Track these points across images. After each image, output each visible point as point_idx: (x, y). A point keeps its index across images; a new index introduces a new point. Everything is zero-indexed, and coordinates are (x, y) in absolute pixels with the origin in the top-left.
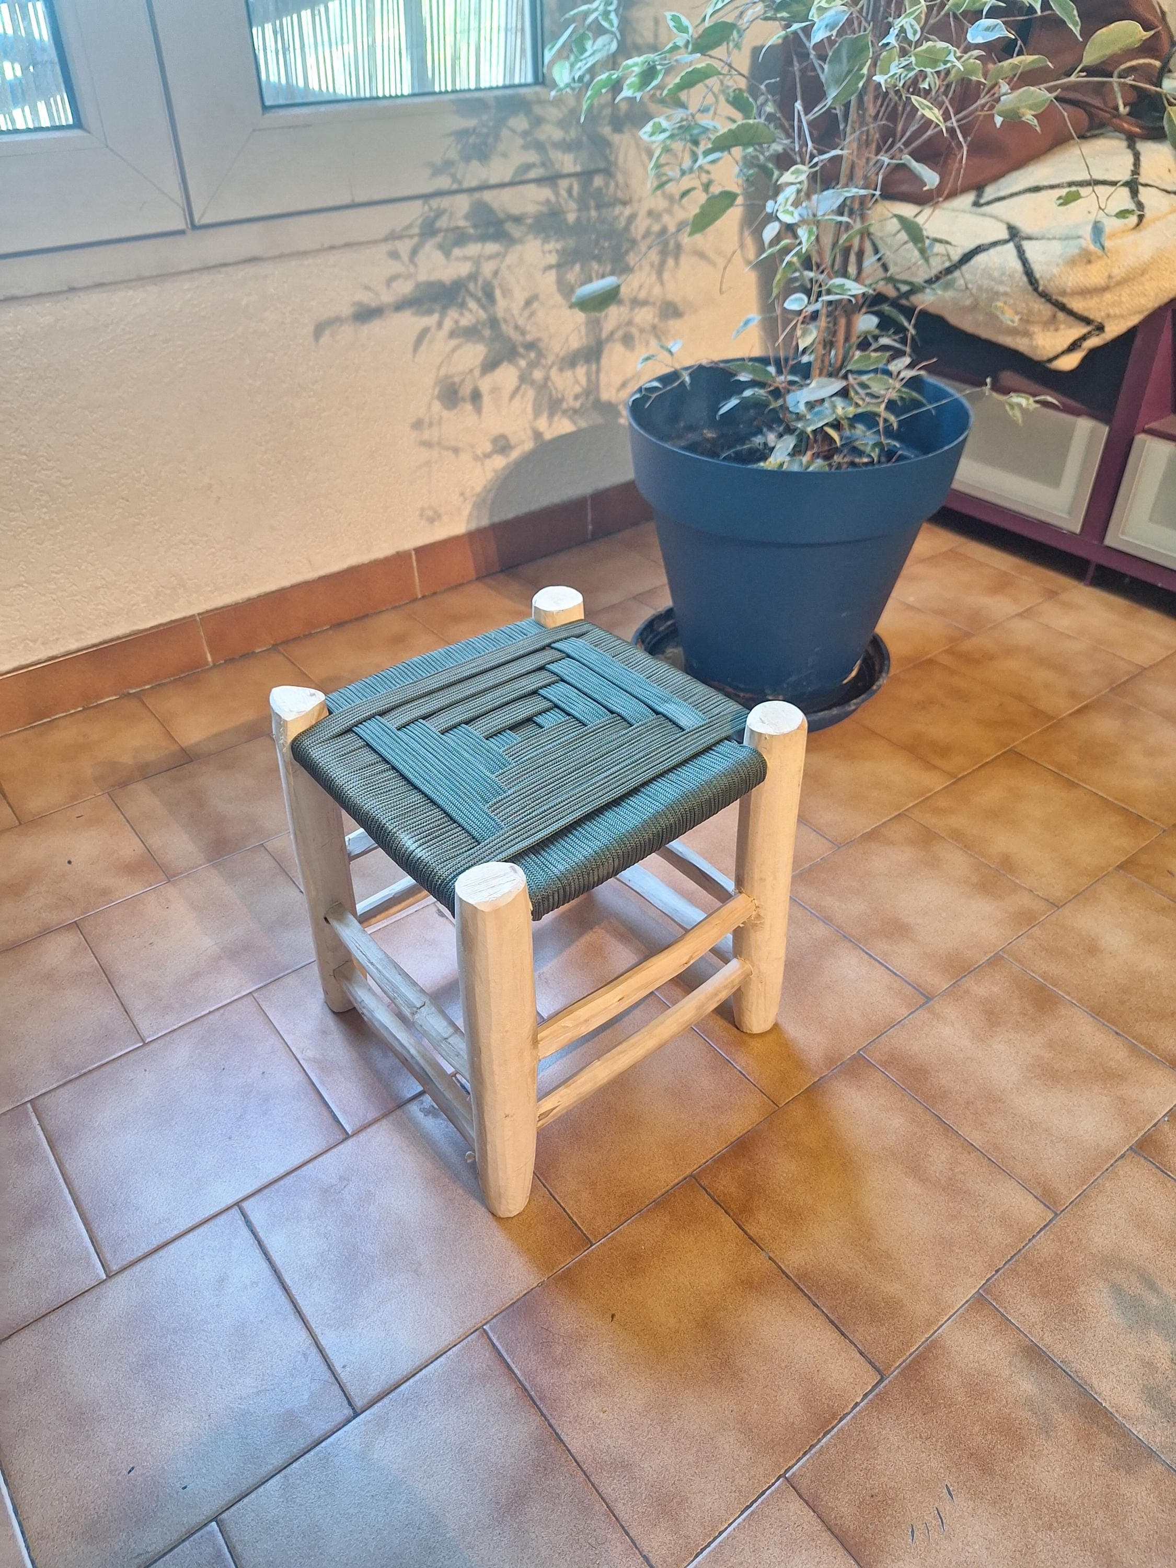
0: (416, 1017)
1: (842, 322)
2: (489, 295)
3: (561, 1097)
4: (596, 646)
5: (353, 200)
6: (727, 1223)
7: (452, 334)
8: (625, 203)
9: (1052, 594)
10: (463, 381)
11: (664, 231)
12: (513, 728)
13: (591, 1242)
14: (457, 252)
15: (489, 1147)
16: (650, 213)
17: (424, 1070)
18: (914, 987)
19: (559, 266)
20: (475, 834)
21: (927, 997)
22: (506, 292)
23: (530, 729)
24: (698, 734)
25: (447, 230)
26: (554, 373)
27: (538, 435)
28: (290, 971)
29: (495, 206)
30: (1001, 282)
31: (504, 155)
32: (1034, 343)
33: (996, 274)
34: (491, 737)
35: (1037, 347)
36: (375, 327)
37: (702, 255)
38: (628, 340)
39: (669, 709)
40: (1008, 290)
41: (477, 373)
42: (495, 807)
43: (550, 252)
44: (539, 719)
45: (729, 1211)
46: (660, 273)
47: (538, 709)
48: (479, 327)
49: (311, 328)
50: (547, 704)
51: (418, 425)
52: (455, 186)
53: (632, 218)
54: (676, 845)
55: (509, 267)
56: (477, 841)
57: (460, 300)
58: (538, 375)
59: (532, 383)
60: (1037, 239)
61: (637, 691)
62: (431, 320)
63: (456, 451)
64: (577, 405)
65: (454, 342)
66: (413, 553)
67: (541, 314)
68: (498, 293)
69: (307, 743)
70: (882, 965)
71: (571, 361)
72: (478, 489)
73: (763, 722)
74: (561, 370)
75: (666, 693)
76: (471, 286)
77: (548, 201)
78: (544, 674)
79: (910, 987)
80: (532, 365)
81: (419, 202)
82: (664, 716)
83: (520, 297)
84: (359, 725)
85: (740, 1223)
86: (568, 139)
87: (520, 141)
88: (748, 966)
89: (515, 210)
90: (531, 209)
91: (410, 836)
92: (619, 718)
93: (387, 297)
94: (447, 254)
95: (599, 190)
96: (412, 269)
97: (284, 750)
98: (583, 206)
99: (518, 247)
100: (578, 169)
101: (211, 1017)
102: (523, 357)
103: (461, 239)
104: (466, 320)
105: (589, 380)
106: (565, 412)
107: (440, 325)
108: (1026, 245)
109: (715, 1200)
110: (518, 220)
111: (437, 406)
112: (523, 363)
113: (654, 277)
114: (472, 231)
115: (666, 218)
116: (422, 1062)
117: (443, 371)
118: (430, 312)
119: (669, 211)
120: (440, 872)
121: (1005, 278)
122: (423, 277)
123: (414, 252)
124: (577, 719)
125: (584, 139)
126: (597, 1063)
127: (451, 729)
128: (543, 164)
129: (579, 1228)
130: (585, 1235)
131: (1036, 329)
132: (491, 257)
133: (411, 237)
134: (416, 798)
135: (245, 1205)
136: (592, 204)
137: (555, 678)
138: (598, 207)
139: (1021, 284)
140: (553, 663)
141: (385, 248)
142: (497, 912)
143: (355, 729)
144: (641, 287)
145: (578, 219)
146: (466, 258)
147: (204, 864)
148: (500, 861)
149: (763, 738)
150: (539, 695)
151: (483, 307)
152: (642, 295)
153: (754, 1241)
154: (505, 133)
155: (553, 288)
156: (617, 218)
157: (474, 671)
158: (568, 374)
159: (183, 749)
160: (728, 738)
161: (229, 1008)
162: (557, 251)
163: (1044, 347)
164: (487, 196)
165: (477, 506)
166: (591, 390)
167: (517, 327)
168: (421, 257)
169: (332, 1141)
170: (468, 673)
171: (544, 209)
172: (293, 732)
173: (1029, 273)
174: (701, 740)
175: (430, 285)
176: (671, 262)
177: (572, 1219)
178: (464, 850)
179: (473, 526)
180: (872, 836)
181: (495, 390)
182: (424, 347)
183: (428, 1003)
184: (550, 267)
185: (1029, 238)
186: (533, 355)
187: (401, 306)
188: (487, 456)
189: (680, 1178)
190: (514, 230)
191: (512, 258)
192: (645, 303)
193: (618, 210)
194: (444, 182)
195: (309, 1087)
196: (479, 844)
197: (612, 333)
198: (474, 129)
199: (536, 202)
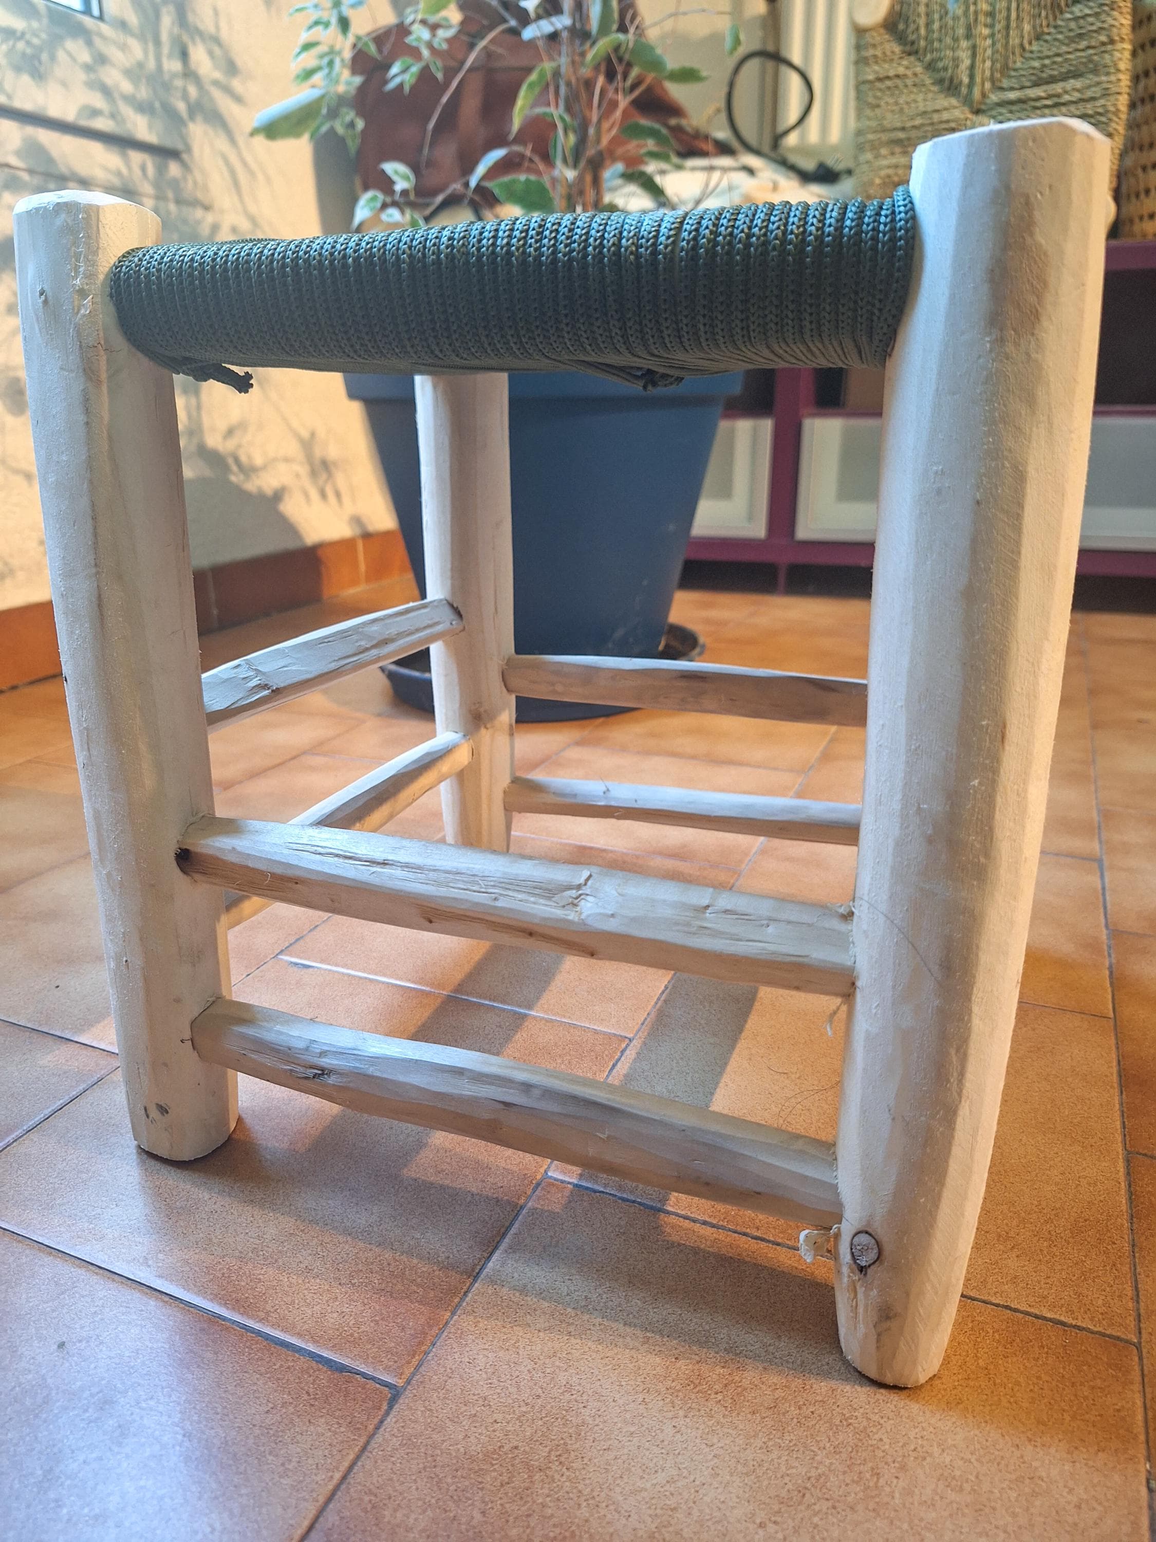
8: (207, 208)
13: (1127, 1341)
29: (55, 153)
77: (119, 174)
86: (138, 96)
87: (82, 76)
89: (81, 169)
90: (99, 175)
97: (87, 305)
98: (161, 196)
105: (190, 415)
114: (25, 176)
125: (157, 105)
128: (113, 116)
130: (1103, 1334)
136: (170, 195)
138: (179, 202)
154: (61, 55)
156: (198, 222)
164: (45, 136)
166: (195, 429)
171: (115, 181)
177: (1045, 1319)
189: (1121, 1163)
193: (199, 213)
198: (23, 34)
199: (106, 169)
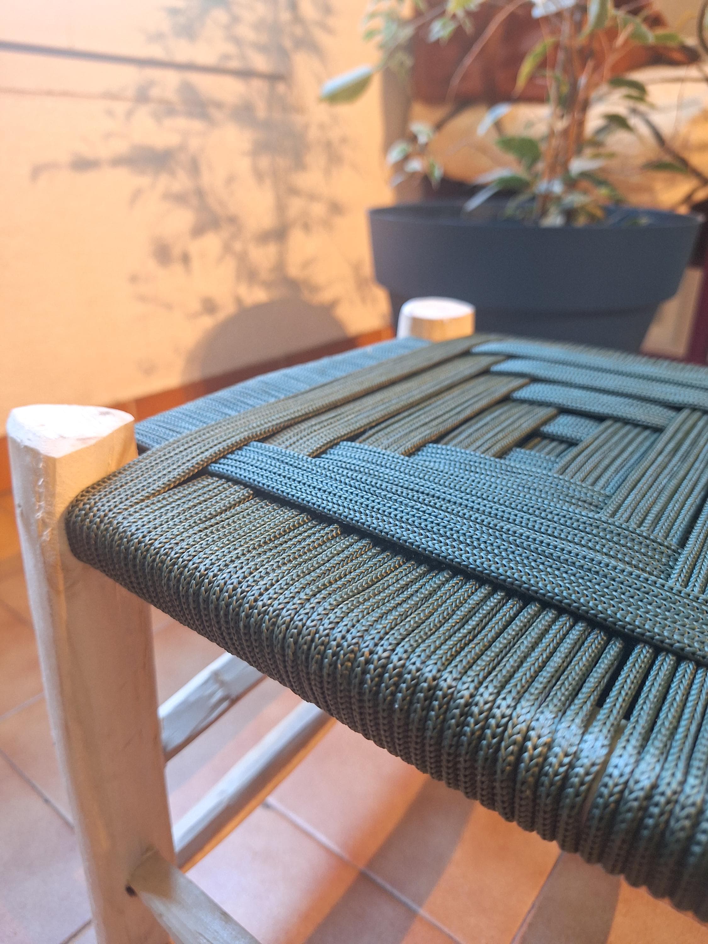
2: (196, 168)
7: (164, 197)
8: (301, 112)
10: (173, 244)
11: (329, 144)
14: (168, 122)
16: (320, 125)
19: (253, 153)
22: (210, 168)
25: (159, 101)
26: (251, 247)
27: (239, 301)
29: (200, 89)
31: (208, 41)
36: (91, 177)
37: (356, 168)
38: (306, 228)
41: (187, 237)
43: (246, 139)
44: (552, 431)
46: (328, 176)
48: (187, 195)
49: (26, 170)
50: (547, 409)
51: (134, 279)
52: (167, 59)
53: (307, 125)
55: (213, 146)
57: (170, 167)
58: (238, 246)
59: (234, 253)
62: (144, 181)
63: (169, 307)
64: (270, 278)
65: (166, 205)
67: (239, 193)
68: (203, 167)
71: (265, 238)
74: (257, 245)
76: (180, 157)
77: (242, 95)
78: (497, 378)
80: (233, 237)
83: (222, 174)
86: (260, 41)
87: (221, 33)
89: (216, 97)
90: (230, 98)
93: (104, 152)
94: (159, 122)
96: (127, 129)
99: (219, 129)
100: (268, 70)
102: (225, 228)
103: (171, 111)
104: (176, 187)
106: (260, 283)
107: (153, 187)
110: (219, 105)
111: (151, 265)
112: (225, 234)
113: (323, 179)
114: (180, 106)
115: (331, 132)
117: (156, 232)
118: (144, 173)
119: (333, 127)
123: (129, 114)
125: (272, 45)
128: (240, 57)
132: (197, 134)
133: (126, 100)
136: (278, 107)
137: (520, 380)
138: (282, 111)
140: (496, 365)
141: (102, 105)
143: (215, 468)
145: (266, 118)
146: (175, 129)
150: (520, 400)
151: (191, 178)
152: (316, 192)
154: (208, 22)
155: (249, 172)
156: (295, 123)
158: (262, 249)
162: (251, 140)
164: (193, 77)
166: (281, 266)
167: (219, 201)
168: (135, 120)
171: (240, 102)
172: (68, 488)
175: (144, 148)
176: (335, 169)
181: (202, 255)
182: (139, 204)
184: (246, 153)
186: (233, 228)
187: (116, 162)
188: (198, 315)
190: (217, 114)
191: (213, 139)
192: (318, 199)
193: (295, 116)
194: (156, 52)
197: (295, 220)
198: (185, 11)
199: (233, 94)
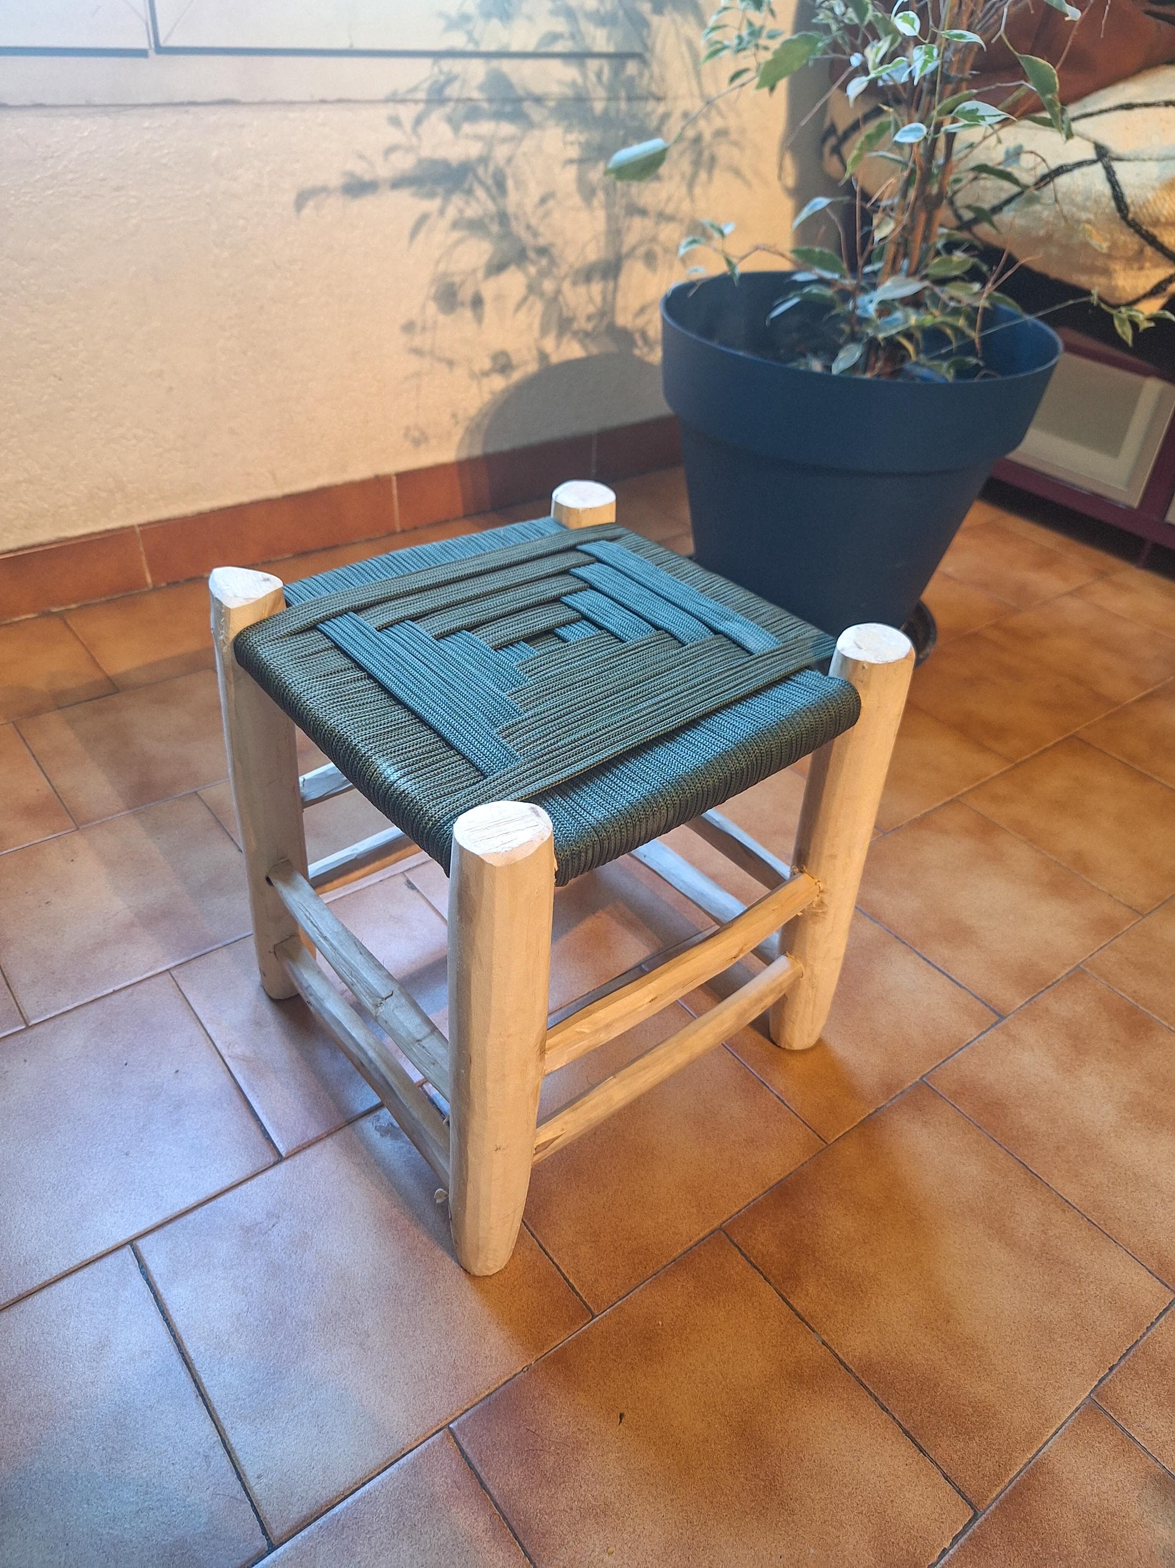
0: (381, 1010)
1: (923, 217)
2: (500, 184)
3: (566, 1123)
4: (634, 551)
5: (351, 46)
6: (768, 1293)
7: (455, 225)
8: (659, 99)
9: (1102, 574)
10: (463, 283)
11: (698, 139)
12: (531, 639)
13: (591, 1312)
14: (467, 128)
15: (470, 1187)
16: (685, 115)
17: (384, 1077)
18: (983, 1002)
19: (581, 161)
20: (480, 764)
21: (1000, 1016)
22: (520, 184)
23: (552, 645)
24: (772, 660)
25: (458, 100)
26: (566, 286)
27: (543, 357)
28: (220, 945)
29: (514, 79)
30: (1084, 208)
31: (530, 18)
32: (1113, 283)
33: (1079, 199)
34: (500, 649)
35: (1116, 288)
36: (367, 204)
37: (737, 172)
38: (650, 259)
39: (733, 628)
40: (1092, 217)
41: (480, 275)
42: (508, 733)
43: (572, 143)
44: (562, 632)
45: (770, 1277)
46: (691, 185)
47: (561, 618)
48: (487, 221)
49: (291, 197)
50: (574, 615)
51: (409, 328)
52: (471, 47)
53: (665, 117)
54: (713, 814)
55: (524, 154)
56: (482, 774)
57: (466, 186)
58: (548, 286)
59: (542, 294)
60: (1129, 160)
61: (689, 606)
62: (432, 205)
63: (451, 363)
64: (589, 327)
65: (456, 235)
66: (394, 478)
67: (556, 215)
68: (510, 184)
69: (254, 639)
70: (943, 973)
71: (587, 275)
72: (473, 412)
73: (860, 648)
74: (575, 283)
75: (728, 610)
76: (481, 171)
77: (574, 84)
78: (568, 579)
79: (979, 1002)
80: (544, 274)
81: (428, 62)
82: (726, 636)
83: (535, 192)
84: (327, 622)
85: (784, 1294)
86: (602, 10)
88: (800, 965)
89: (537, 88)
90: (555, 89)
91: (391, 762)
92: (667, 635)
93: (384, 171)
94: (456, 127)
95: (631, 79)
96: (414, 140)
97: (225, 649)
98: (613, 97)
99: (536, 133)
100: (611, 49)
101: (114, 997)
102: (533, 263)
103: (473, 114)
104: (472, 211)
105: (604, 299)
106: (575, 334)
107: (442, 212)
108: (1116, 166)
109: (751, 1262)
110: (538, 100)
111: (432, 308)
112: (532, 270)
113: (684, 190)
114: (485, 105)
115: (702, 123)
116: (383, 1069)
117: (442, 267)
118: (431, 195)
119: (707, 117)
120: (433, 811)
121: (1089, 204)
122: (426, 152)
123: (418, 121)
124: (612, 634)
125: (621, 13)
126: (612, 1081)
127: (447, 636)
128: (573, 37)
129: (578, 1294)
130: (585, 1303)
131: (1117, 266)
132: (504, 140)
133: (416, 102)
134: (400, 715)
135: (140, 1244)
136: (623, 94)
137: (581, 585)
138: (630, 99)
139: (1107, 211)
140: (579, 567)
141: (386, 111)
142: (512, 867)
143: (321, 626)
144: (669, 199)
145: (606, 111)
146: (477, 137)
147: (123, 811)
148: (515, 800)
149: (860, 667)
150: (562, 603)
151: (493, 199)
152: (670, 210)
153: (802, 1319)
155: (573, 187)
156: (648, 115)
157: (478, 569)
158: (582, 289)
159: (108, 678)
160: (808, 667)
161: (140, 987)
162: (580, 143)
163: (1124, 287)
164: (506, 66)
165: (471, 431)
166: (606, 312)
167: (528, 227)
168: (425, 128)
169: (260, 1165)
170: (471, 570)
171: (569, 92)
172: (237, 625)
173: (1118, 196)
174: (776, 666)
175: (434, 162)
176: (703, 175)
177: (568, 1281)
178: (464, 784)
179: (464, 455)
180: (922, 822)
181: (499, 297)
182: (421, 236)
183: (397, 992)
184: (571, 161)
185: (1119, 159)
186: (544, 262)
187: (398, 183)
188: (486, 374)
189: (707, 1231)
190: (535, 113)
191: (528, 145)
192: (671, 218)
193: (651, 105)
194: (458, 41)
195: (235, 1092)
196: (485, 777)
197: (634, 249)
199: (561, 82)
